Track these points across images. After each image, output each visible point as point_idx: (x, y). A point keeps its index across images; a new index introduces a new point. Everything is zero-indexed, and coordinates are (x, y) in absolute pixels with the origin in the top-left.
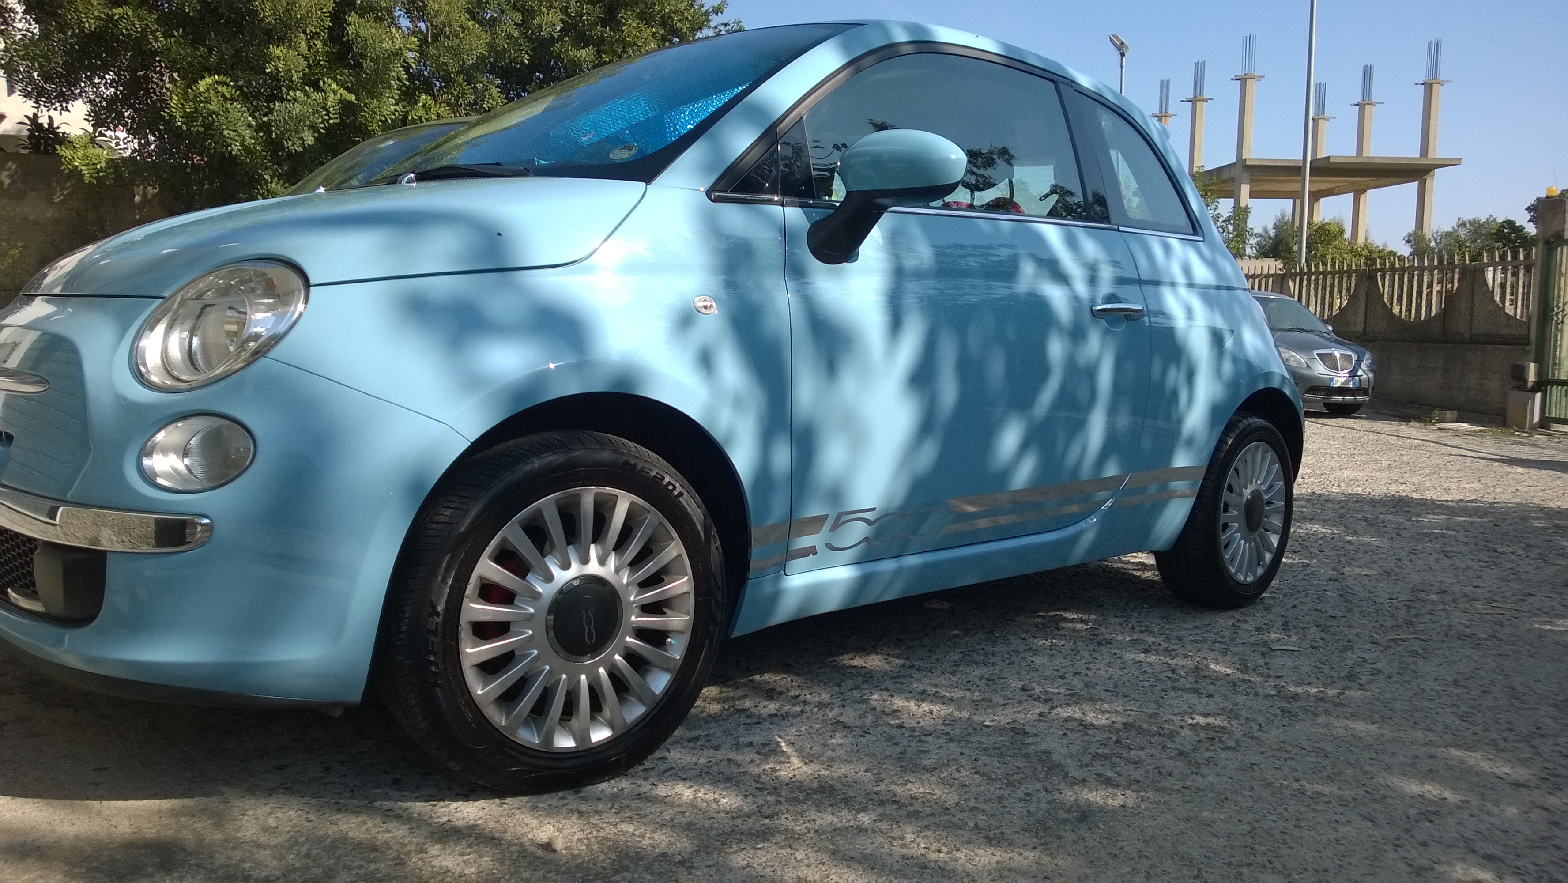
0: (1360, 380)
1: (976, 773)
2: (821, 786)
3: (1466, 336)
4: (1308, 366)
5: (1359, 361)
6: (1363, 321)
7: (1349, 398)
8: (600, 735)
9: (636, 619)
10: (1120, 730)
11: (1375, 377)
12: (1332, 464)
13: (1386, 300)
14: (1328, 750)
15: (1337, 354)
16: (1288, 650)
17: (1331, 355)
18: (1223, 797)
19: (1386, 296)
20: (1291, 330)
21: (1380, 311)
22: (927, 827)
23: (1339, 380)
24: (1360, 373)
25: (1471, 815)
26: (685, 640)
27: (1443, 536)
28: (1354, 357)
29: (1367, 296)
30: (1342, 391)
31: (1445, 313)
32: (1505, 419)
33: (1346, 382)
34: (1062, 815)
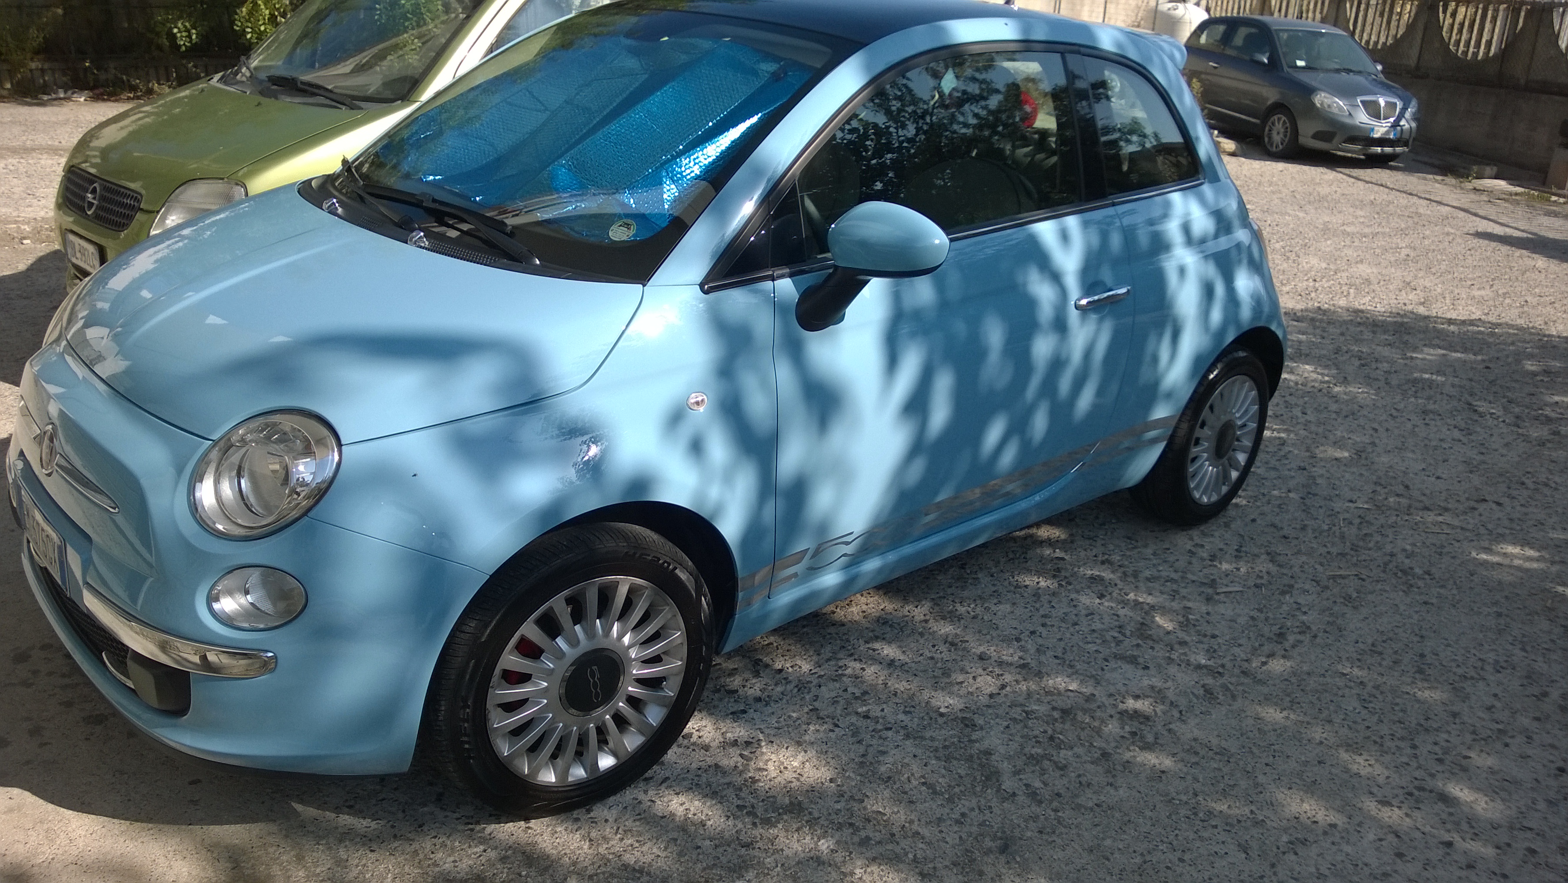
0: (1402, 130)
1: (924, 784)
2: (791, 803)
3: (1522, 82)
4: (1350, 114)
5: (1404, 110)
6: (1417, 55)
7: (1388, 150)
8: (606, 762)
9: (637, 671)
10: (1056, 720)
11: (1418, 127)
12: (1349, 252)
13: (1444, 34)
14: (1233, 750)
15: (1382, 102)
16: (1230, 592)
17: (1376, 103)
18: (1126, 818)
19: (1445, 29)
20: (1338, 71)
21: (1437, 45)
22: (874, 859)
23: (1380, 129)
24: (1402, 123)
25: (1333, 843)
26: (679, 679)
27: (1431, 384)
28: (1399, 105)
29: (1425, 29)
30: (1382, 142)
31: (1504, 54)
32: (1546, 177)
33: (1387, 132)
34: (988, 843)
